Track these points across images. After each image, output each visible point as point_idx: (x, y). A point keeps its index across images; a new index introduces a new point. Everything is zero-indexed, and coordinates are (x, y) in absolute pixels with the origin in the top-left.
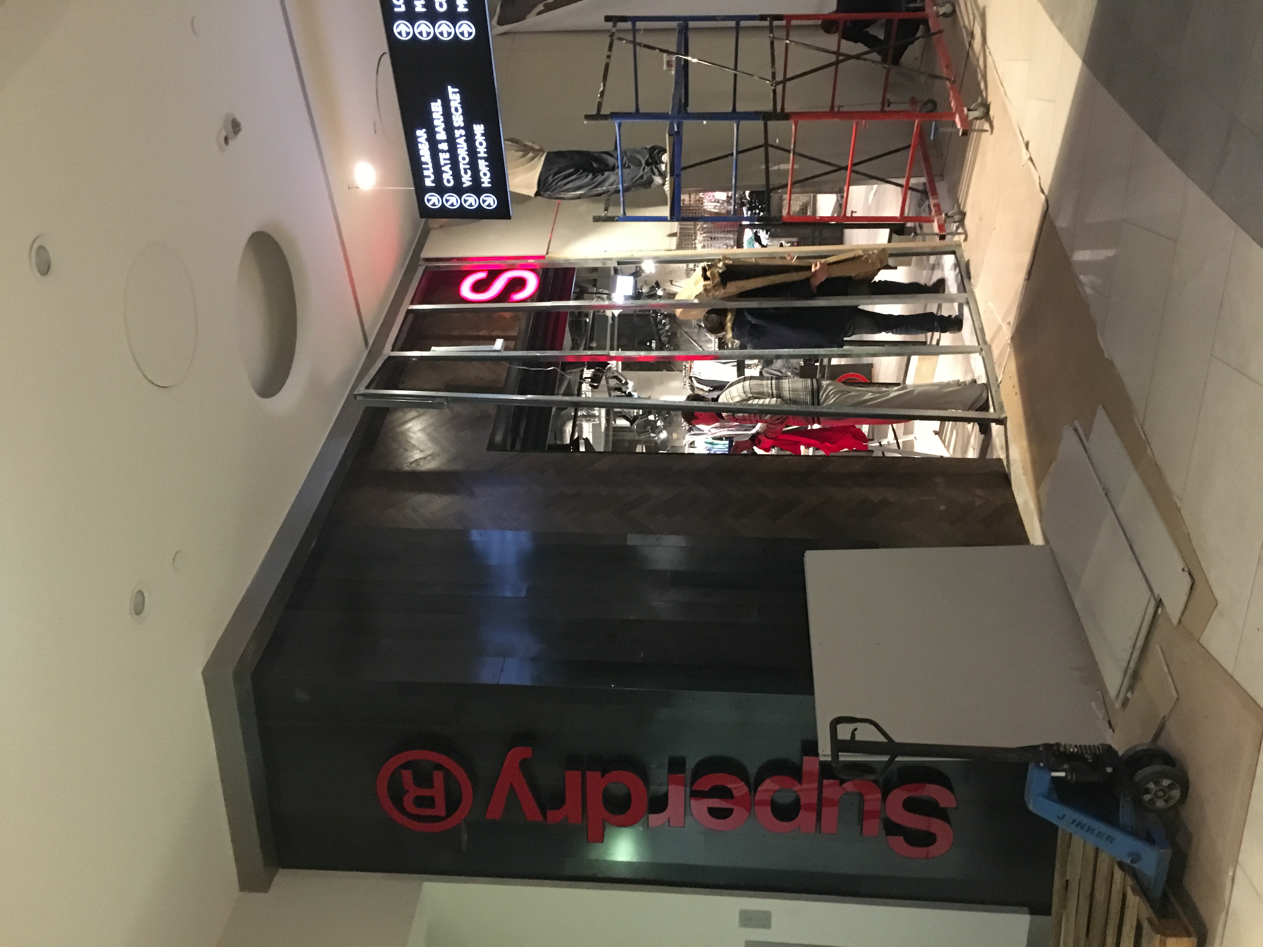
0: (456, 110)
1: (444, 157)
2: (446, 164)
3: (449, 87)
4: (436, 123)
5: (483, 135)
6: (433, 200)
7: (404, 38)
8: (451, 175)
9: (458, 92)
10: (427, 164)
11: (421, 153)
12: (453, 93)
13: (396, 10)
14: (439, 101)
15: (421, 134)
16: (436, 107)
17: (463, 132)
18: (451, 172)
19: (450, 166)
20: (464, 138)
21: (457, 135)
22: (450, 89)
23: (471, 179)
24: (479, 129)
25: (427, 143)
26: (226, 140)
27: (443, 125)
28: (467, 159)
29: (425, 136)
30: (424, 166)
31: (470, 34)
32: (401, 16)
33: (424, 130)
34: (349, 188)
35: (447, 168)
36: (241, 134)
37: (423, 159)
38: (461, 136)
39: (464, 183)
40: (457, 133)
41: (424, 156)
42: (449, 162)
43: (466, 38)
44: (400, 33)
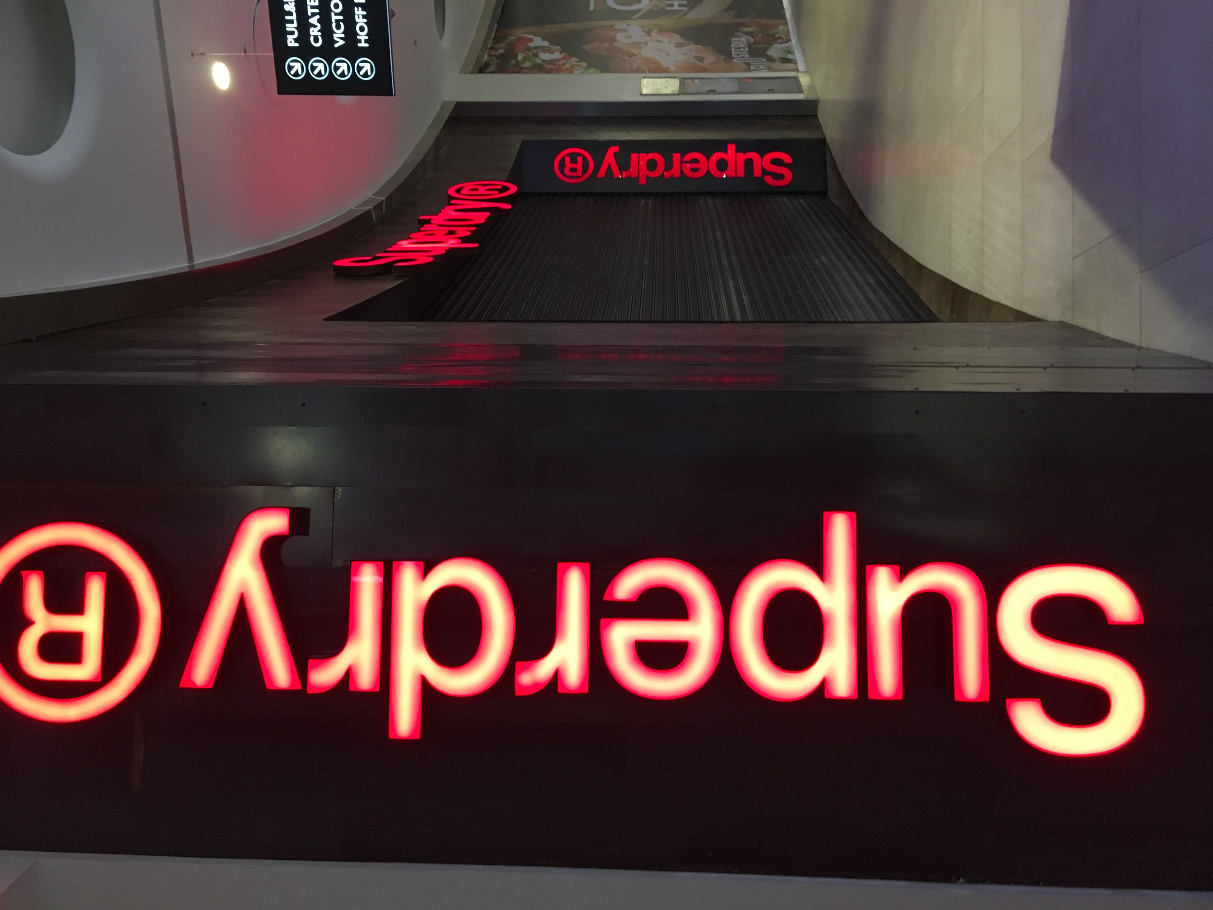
1: (312, 5)
2: (314, 15)
6: (295, 67)
8: (319, 31)
10: (290, 14)
18: (319, 27)
19: (318, 17)
23: (343, 36)
30: (287, 18)
35: (314, 20)
37: (286, 8)
39: (337, 42)
41: (287, 3)
42: (317, 11)
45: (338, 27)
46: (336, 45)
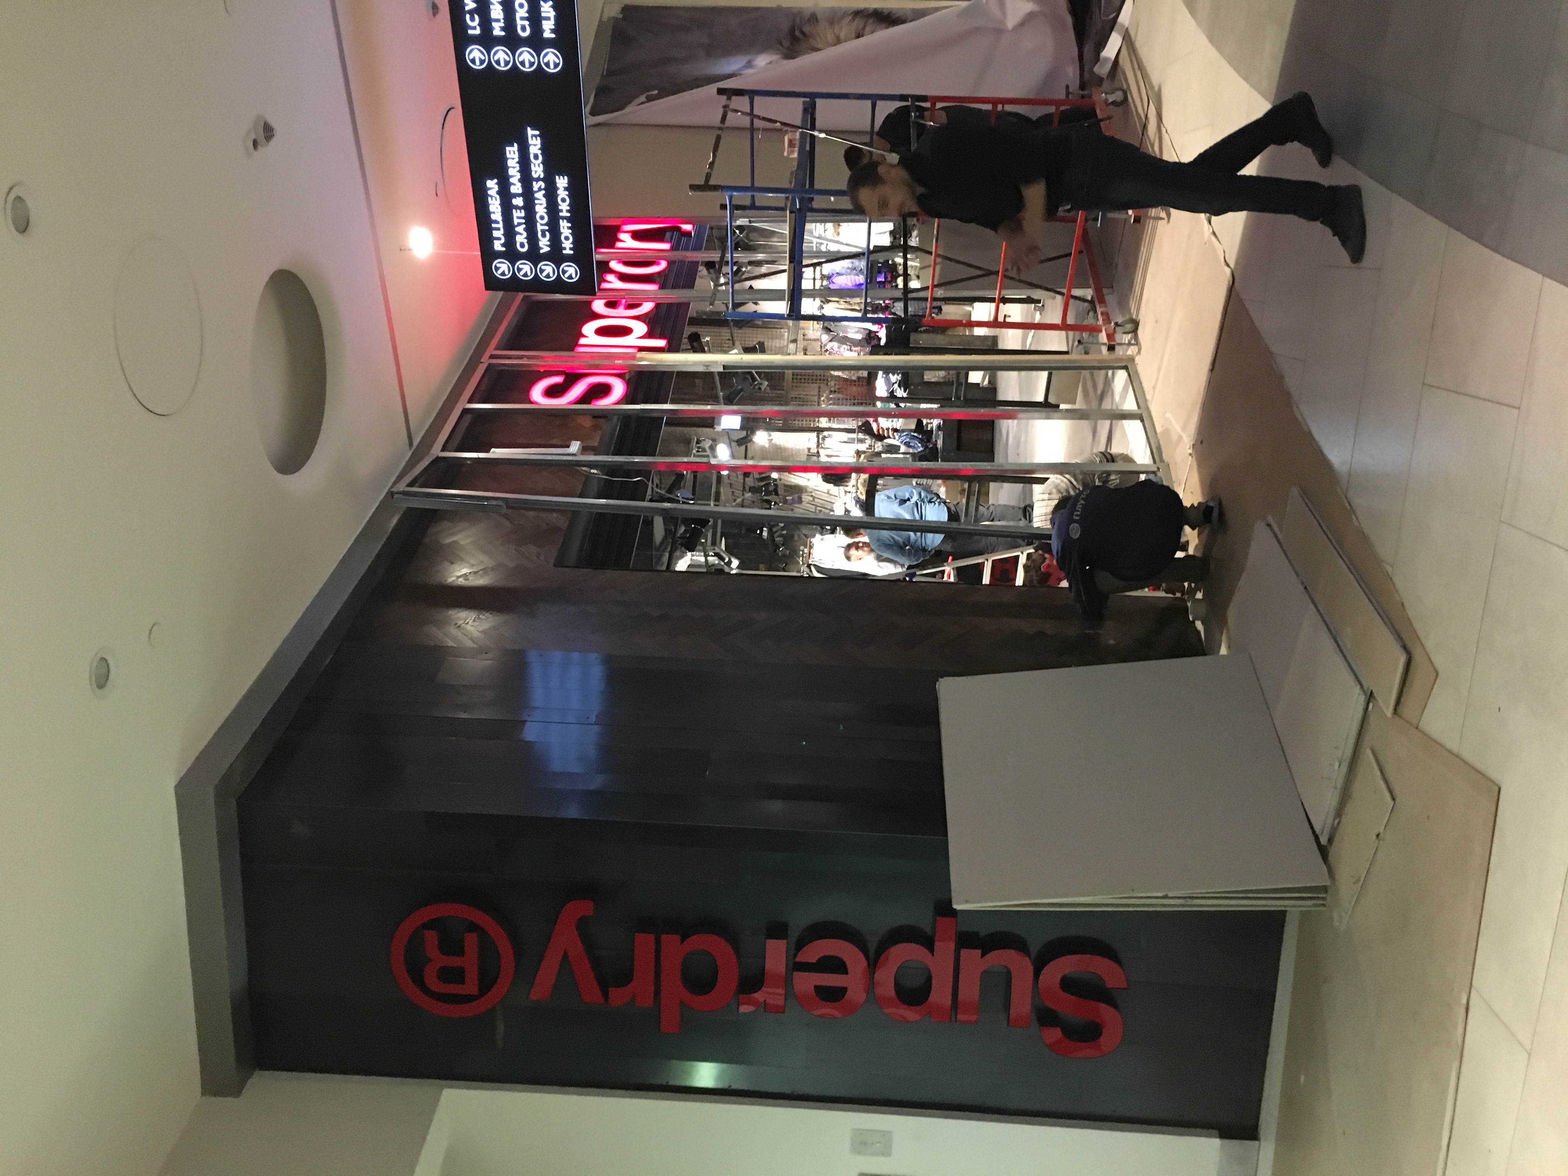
0: (536, 157)
1: (518, 216)
2: (519, 224)
3: (529, 129)
4: (511, 172)
5: (566, 189)
6: (502, 268)
7: (477, 67)
8: (525, 238)
9: (539, 136)
10: (497, 222)
11: (491, 209)
12: (533, 136)
13: (470, 32)
14: (515, 144)
15: (492, 185)
16: (512, 153)
17: (542, 184)
18: (525, 234)
19: (524, 226)
20: (543, 192)
21: (535, 188)
22: (530, 132)
23: (548, 243)
24: (562, 182)
25: (498, 197)
26: (255, 144)
27: (518, 176)
28: (546, 220)
29: (496, 188)
30: (494, 225)
31: (556, 65)
32: (475, 40)
33: (496, 181)
34: (401, 250)
35: (520, 229)
36: (273, 142)
37: (493, 217)
38: (540, 189)
39: (542, 248)
40: (536, 186)
41: (494, 213)
42: (523, 221)
43: (552, 70)
44: (473, 61)
45: (544, 235)
46: (541, 251)
